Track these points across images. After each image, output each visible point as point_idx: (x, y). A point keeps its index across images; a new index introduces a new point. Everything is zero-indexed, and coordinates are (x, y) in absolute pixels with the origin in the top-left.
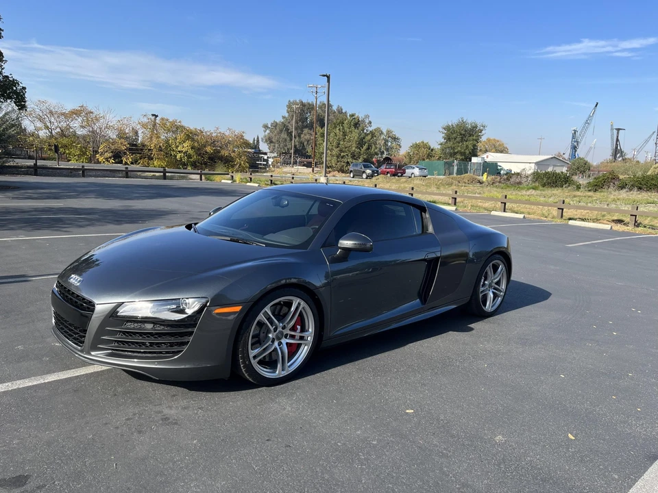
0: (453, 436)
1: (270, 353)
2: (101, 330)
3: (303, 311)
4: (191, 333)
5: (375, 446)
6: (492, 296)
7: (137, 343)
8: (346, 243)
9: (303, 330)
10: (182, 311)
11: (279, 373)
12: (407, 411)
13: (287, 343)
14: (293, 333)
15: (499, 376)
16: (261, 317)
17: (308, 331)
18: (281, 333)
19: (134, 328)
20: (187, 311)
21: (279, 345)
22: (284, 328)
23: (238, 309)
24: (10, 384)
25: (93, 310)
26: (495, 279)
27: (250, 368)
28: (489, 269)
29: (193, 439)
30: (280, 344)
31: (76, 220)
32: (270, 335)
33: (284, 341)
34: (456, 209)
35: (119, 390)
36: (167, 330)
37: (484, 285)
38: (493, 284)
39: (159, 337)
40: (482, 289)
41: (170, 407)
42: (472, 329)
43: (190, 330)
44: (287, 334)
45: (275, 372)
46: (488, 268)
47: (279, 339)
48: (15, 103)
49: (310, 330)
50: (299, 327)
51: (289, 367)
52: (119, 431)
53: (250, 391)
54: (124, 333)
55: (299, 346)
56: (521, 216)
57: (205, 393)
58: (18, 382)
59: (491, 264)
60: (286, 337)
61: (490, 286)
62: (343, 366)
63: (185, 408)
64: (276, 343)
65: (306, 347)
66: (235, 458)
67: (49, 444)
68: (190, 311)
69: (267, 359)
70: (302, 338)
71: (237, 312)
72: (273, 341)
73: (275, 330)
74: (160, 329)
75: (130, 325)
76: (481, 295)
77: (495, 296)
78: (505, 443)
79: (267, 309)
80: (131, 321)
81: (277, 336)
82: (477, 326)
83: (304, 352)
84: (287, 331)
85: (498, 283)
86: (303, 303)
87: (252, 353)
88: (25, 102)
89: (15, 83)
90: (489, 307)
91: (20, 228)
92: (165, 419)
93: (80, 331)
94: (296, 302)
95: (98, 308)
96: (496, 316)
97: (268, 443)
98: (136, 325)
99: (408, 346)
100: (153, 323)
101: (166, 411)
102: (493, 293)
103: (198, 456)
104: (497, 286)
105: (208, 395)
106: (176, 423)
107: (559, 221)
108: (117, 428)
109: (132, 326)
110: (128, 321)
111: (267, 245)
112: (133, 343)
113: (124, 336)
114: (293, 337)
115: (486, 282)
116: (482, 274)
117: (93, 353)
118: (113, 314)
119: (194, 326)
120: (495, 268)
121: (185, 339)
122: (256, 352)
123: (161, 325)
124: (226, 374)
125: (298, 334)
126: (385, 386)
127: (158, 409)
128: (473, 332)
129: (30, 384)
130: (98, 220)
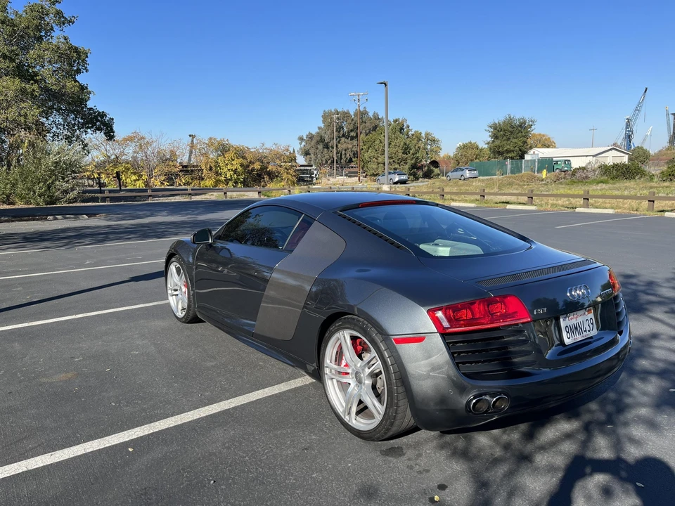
48: (105, 134)
88: (113, 132)
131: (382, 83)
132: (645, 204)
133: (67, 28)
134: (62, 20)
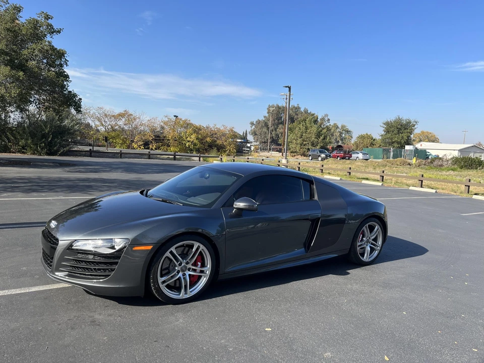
0: (292, 350)
1: (175, 280)
2: (62, 258)
3: (203, 252)
4: (116, 263)
5: (230, 352)
6: (369, 249)
7: (83, 268)
8: (240, 204)
9: (203, 265)
10: (113, 248)
11: (182, 295)
12: (266, 329)
13: (190, 275)
14: (194, 268)
15: (352, 309)
16: (168, 254)
17: (207, 266)
18: (186, 267)
19: (82, 258)
20: (116, 247)
21: (183, 276)
22: (187, 263)
23: (150, 248)
24: (7, 291)
25: (57, 244)
26: (372, 236)
27: (159, 290)
28: (365, 229)
29: (105, 336)
30: (184, 275)
31: (100, 187)
32: (176, 268)
33: (188, 273)
34: (382, 185)
36: (103, 260)
37: (362, 240)
38: (371, 241)
39: (97, 264)
40: (359, 244)
41: (100, 314)
42: (348, 273)
43: (116, 261)
44: (190, 268)
45: (179, 295)
46: (364, 228)
47: (183, 271)
48: (74, 108)
49: (208, 266)
50: (199, 264)
51: (191, 292)
52: (60, 327)
53: (160, 307)
54: (76, 260)
55: (200, 277)
56: (434, 191)
57: (128, 306)
58: (13, 290)
59: (367, 225)
60: (189, 270)
61: (368, 241)
62: (235, 294)
63: (110, 315)
64: (180, 274)
65: (205, 279)
66: (127, 352)
67: (13, 331)
68: (117, 248)
69: (173, 285)
70: (202, 272)
71: (149, 250)
72: (178, 272)
73: (180, 265)
74: (98, 259)
75: (80, 256)
76: (358, 248)
77: (372, 250)
78: (330, 358)
79: (173, 249)
80: (80, 253)
81: (181, 268)
82: (354, 272)
83: (203, 281)
84: (189, 266)
85: (375, 240)
86: (202, 247)
87: (160, 280)
88: (81, 108)
89: (75, 95)
90: (366, 258)
91: (62, 191)
92: (93, 322)
93: (51, 258)
94: (196, 245)
95: (60, 242)
96: (373, 265)
97: (154, 343)
98: (83, 255)
99: (291, 283)
100: (94, 255)
101: (97, 316)
102: (370, 247)
103: (102, 348)
104: (374, 242)
105: (129, 307)
106: (99, 325)
107: (465, 195)
108: (59, 324)
109: (81, 256)
110: (79, 253)
112: (81, 268)
113: (76, 263)
114: (195, 270)
115: (364, 239)
116: (358, 231)
117: (57, 273)
118: (70, 247)
119: (119, 258)
120: (371, 229)
121: (113, 267)
122: (164, 279)
123: (99, 256)
124: (141, 293)
125: (198, 269)
126: (259, 310)
127: (92, 314)
128: (348, 276)
129: (20, 292)
130: (115, 187)
131: (286, 87)
132: (463, 187)
133: (55, 36)
134: (52, 31)
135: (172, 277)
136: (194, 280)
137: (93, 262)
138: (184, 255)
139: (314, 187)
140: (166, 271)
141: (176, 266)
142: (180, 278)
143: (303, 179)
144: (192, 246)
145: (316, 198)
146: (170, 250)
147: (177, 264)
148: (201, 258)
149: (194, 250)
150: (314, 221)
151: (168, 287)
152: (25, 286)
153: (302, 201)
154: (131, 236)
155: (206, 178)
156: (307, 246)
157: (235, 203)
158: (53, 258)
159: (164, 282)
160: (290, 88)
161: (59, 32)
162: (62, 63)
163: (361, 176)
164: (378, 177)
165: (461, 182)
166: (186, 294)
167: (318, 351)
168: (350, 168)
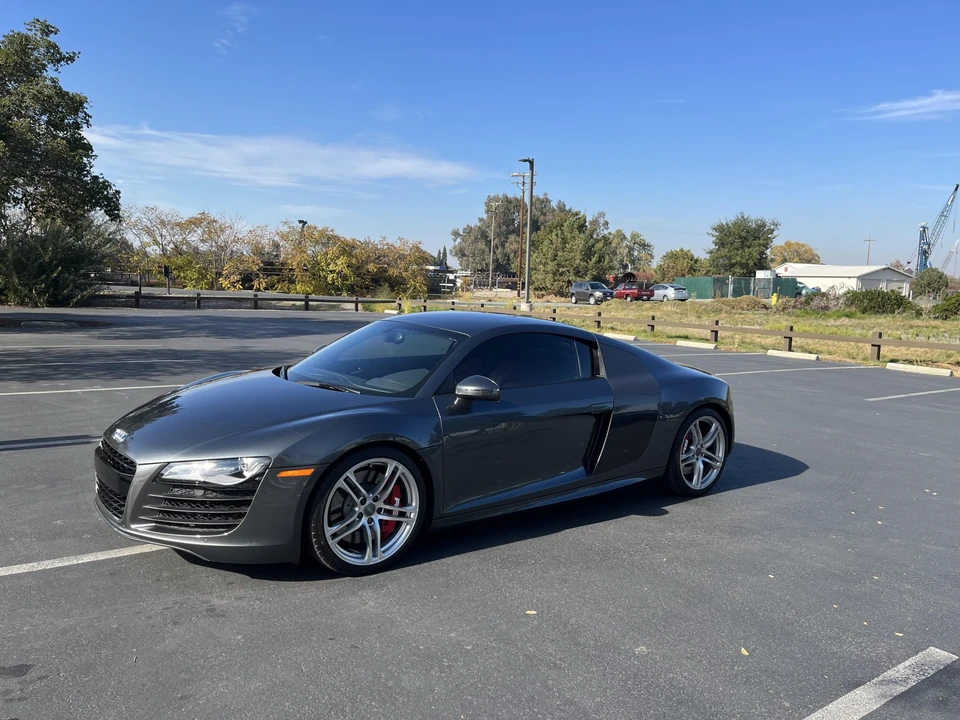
0: (578, 644)
1: (353, 533)
2: (143, 497)
3: (403, 478)
4: (247, 503)
5: (468, 651)
6: (702, 467)
7: (185, 514)
8: (467, 389)
9: (404, 503)
10: (239, 474)
11: (368, 559)
12: (528, 612)
13: (380, 521)
14: (388, 507)
15: (677, 572)
16: (341, 483)
17: (411, 505)
18: (373, 507)
19: (181, 495)
20: (245, 473)
21: (369, 523)
22: (376, 499)
23: (309, 472)
24: (35, 564)
25: (133, 472)
26: (705, 443)
27: (326, 550)
28: (694, 428)
29: (238, 633)
30: (370, 521)
31: (172, 366)
32: (357, 509)
33: (377, 517)
34: (716, 348)
35: (165, 574)
36: (220, 498)
37: (688, 450)
38: (704, 451)
39: (212, 506)
40: (683, 457)
41: (222, 597)
42: (666, 512)
43: (248, 498)
44: (381, 509)
45: (363, 558)
46: (692, 427)
47: (369, 514)
48: (106, 212)
49: (414, 504)
50: (397, 500)
51: (384, 552)
52: (151, 622)
53: (329, 581)
54: (170, 501)
55: (398, 525)
56: (813, 357)
57: (270, 582)
58: (46, 562)
59: (697, 422)
60: (379, 513)
61: (699, 452)
62: (463, 555)
63: (240, 598)
64: (364, 520)
65: (408, 527)
66: (283, 658)
67: (64, 632)
68: (248, 475)
69: (349, 540)
70: (402, 514)
71: (308, 476)
72: (360, 516)
73: (363, 502)
74: (212, 496)
75: (177, 492)
76: (682, 465)
77: (707, 468)
78: (647, 656)
79: (350, 474)
80: (178, 487)
81: (365, 509)
82: (677, 510)
83: (406, 531)
84: (380, 504)
85: (712, 449)
86: (402, 468)
87: (329, 531)
88: (119, 210)
89: (106, 185)
90: (696, 483)
91: (97, 377)
92: (211, 610)
93: (119, 498)
94: (391, 465)
95: (140, 469)
96: (710, 497)
97: (331, 643)
98: (184, 491)
99: (563, 532)
100: (205, 489)
101: (215, 601)
102: (704, 462)
103: (237, 654)
104: (710, 454)
105: (273, 584)
106: (223, 616)
107: (872, 364)
108: (150, 617)
109: (180, 493)
110: (175, 486)
111: (363, 392)
112: (180, 514)
113: (170, 505)
114: (389, 512)
115: (692, 447)
116: (681, 433)
117: (133, 526)
118: (157, 477)
119: (252, 492)
120: (705, 428)
121: (242, 510)
123: (213, 491)
124: (295, 558)
125: (396, 509)
126: (510, 581)
127: (206, 598)
128: (666, 516)
129: (60, 565)
130: (200, 366)
131: (525, 161)
132: (868, 349)
133: (64, 67)
134: (58, 57)
135: (349, 526)
136: (389, 530)
137: (203, 503)
138: (370, 485)
139: (599, 354)
140: (338, 516)
141: (355, 505)
142: (363, 527)
143: (578, 340)
144: (383, 469)
145: (603, 373)
146: (344, 476)
147: (358, 501)
148: (401, 490)
149: (387, 474)
150: (602, 417)
151: (342, 544)
152: (68, 554)
153: (579, 380)
154: (273, 451)
155: (398, 343)
156: (589, 462)
157: (458, 387)
158: (125, 498)
159: (334, 536)
160: (531, 163)
161: (71, 59)
162: (79, 120)
163: (674, 331)
164: (708, 334)
165: (863, 339)
166: (375, 555)
167: (623, 644)
168: (653, 318)
